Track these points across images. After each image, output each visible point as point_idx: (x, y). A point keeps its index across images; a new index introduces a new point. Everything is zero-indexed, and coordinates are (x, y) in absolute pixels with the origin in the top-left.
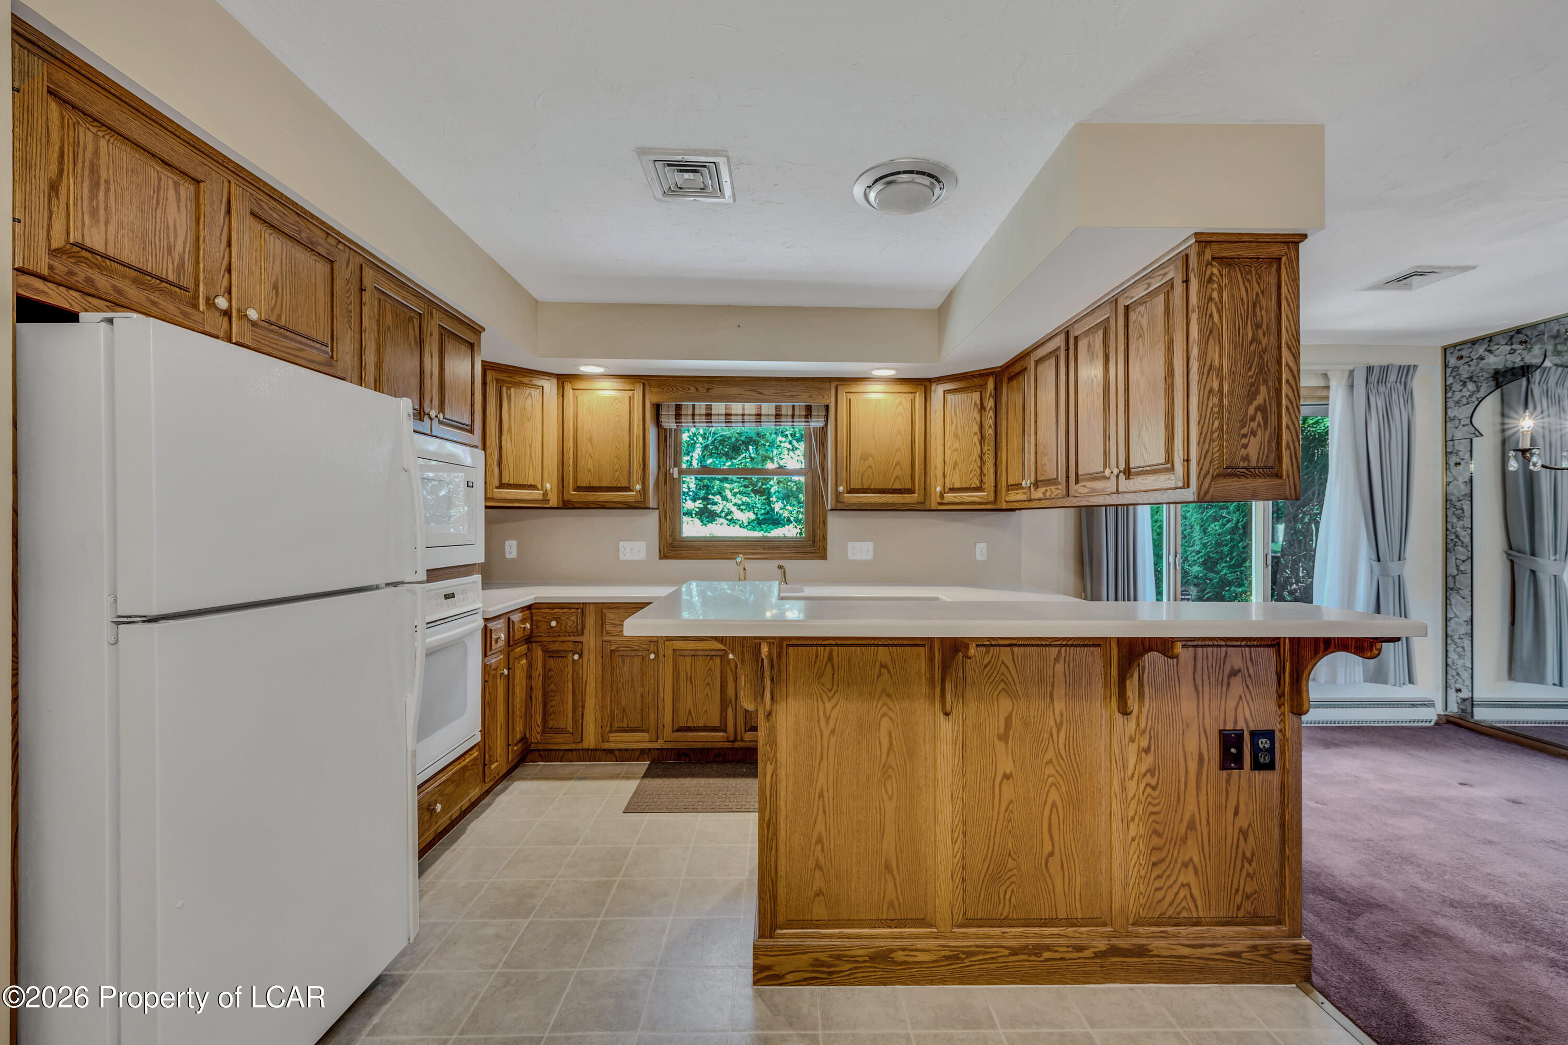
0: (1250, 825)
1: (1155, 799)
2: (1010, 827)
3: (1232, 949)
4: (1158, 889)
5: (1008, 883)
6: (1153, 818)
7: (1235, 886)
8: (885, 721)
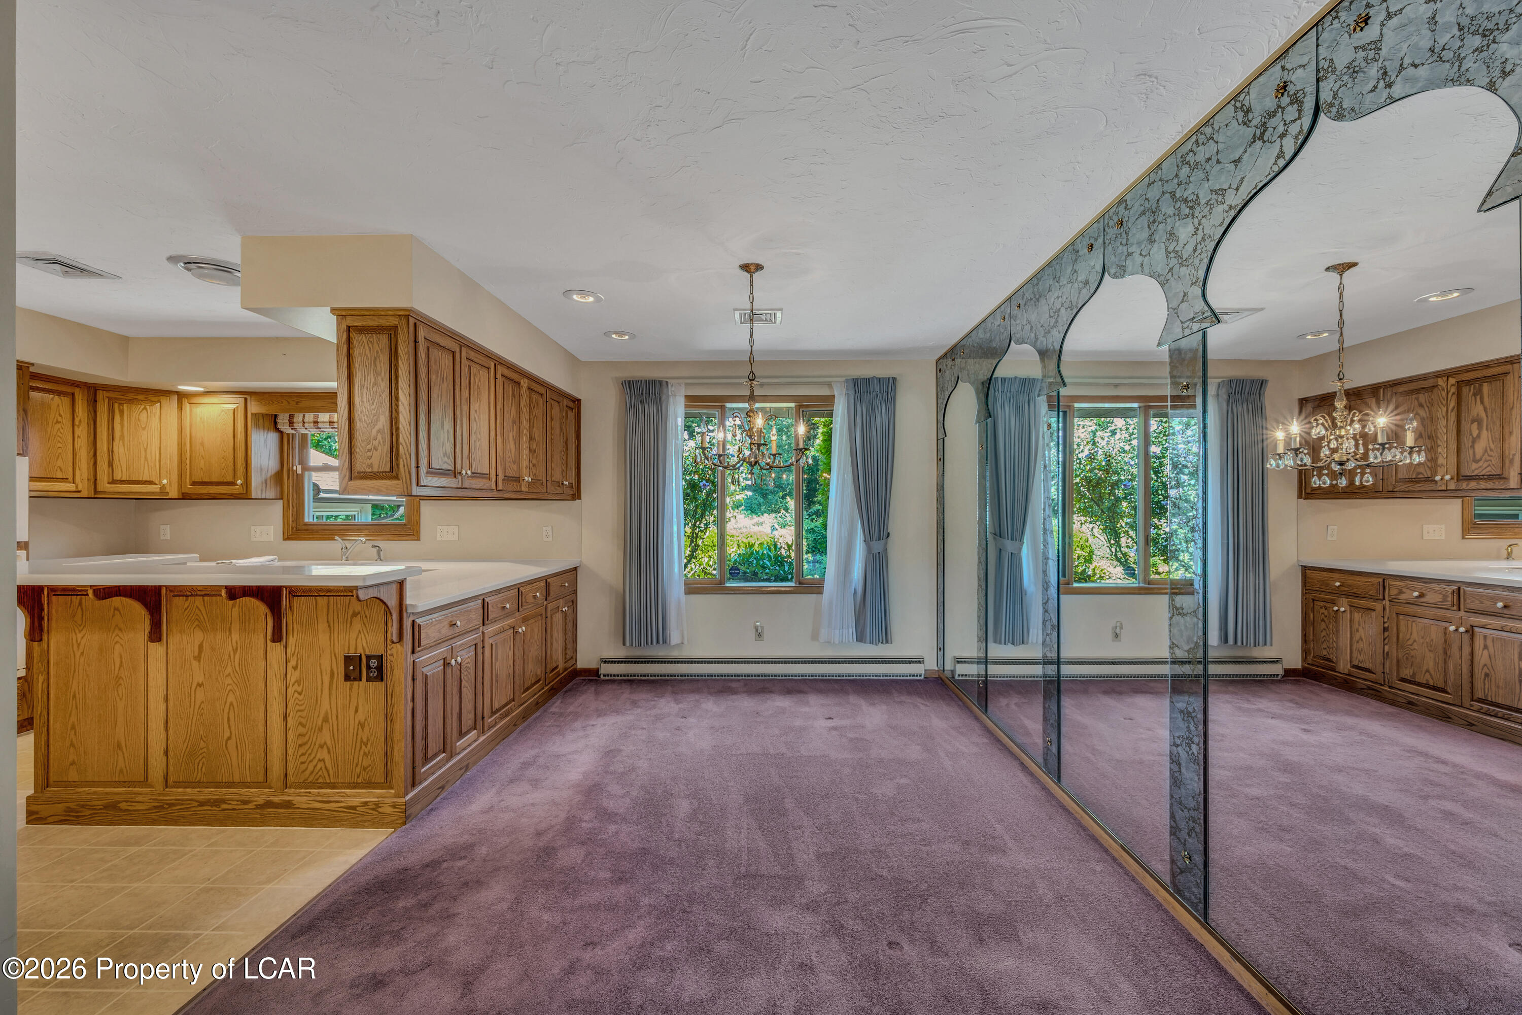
0: (366, 719)
1: (300, 701)
2: (202, 720)
3: (350, 804)
4: (302, 763)
5: (201, 757)
6: (299, 714)
7: (356, 761)
8: (117, 647)
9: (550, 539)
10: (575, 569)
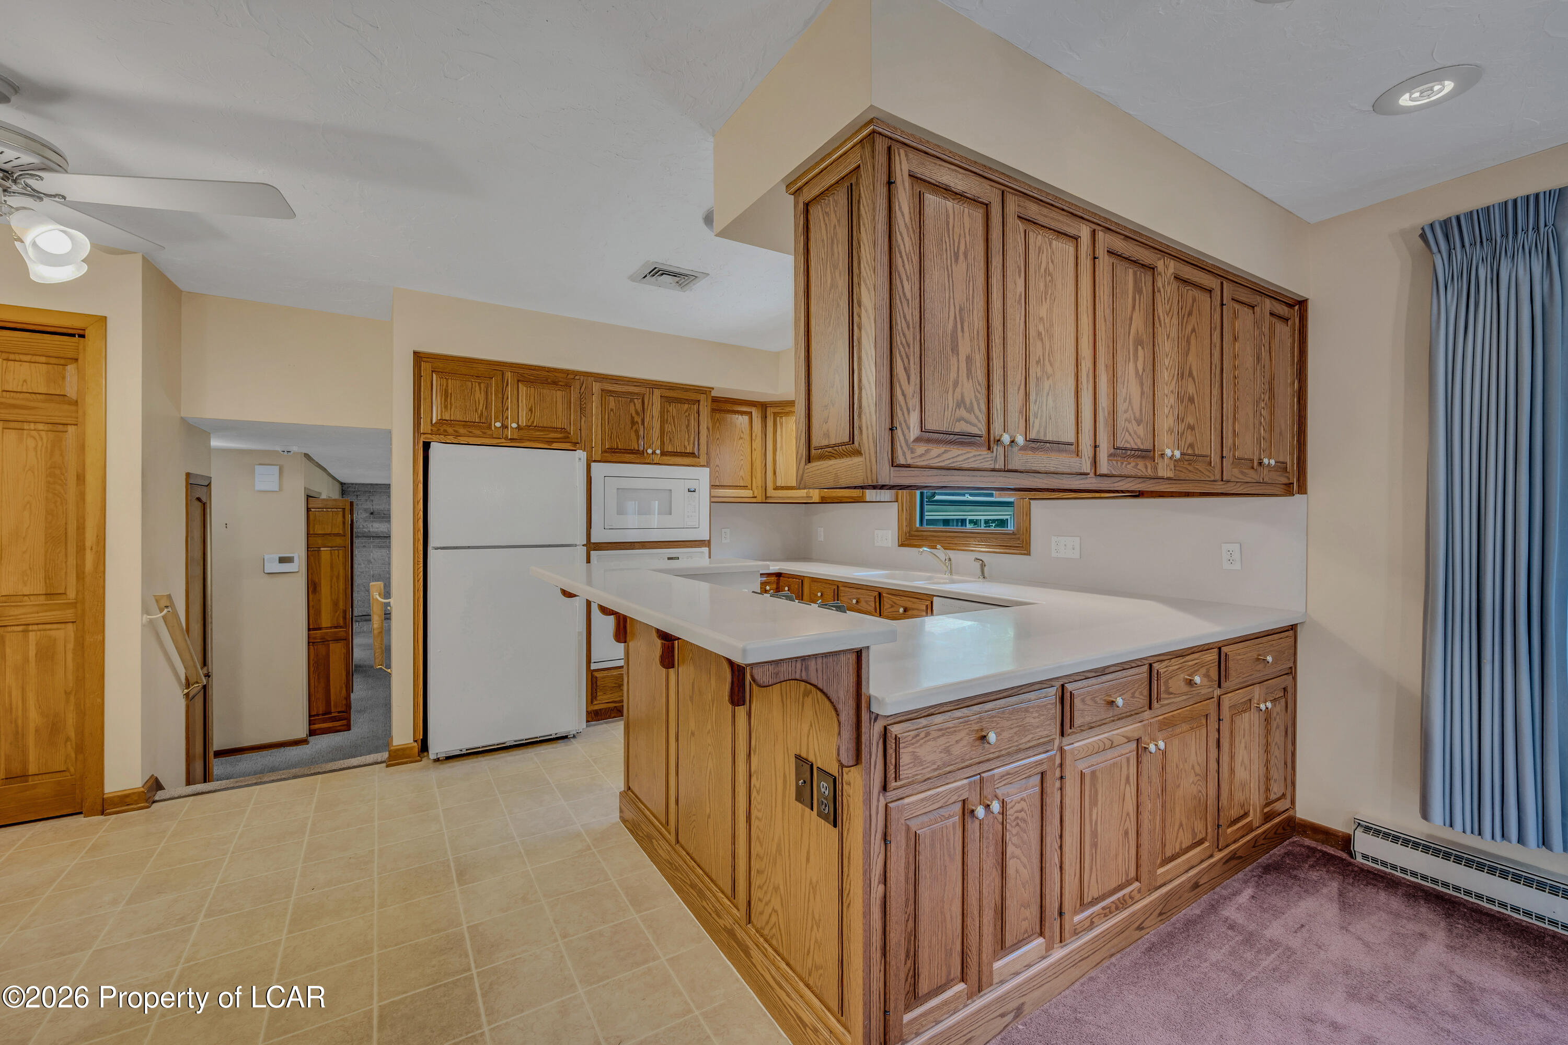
0: (818, 882)
1: (758, 803)
2: (694, 778)
4: (760, 899)
5: (693, 824)
6: (757, 822)
7: (808, 945)
9: (1237, 566)
10: (1293, 628)
